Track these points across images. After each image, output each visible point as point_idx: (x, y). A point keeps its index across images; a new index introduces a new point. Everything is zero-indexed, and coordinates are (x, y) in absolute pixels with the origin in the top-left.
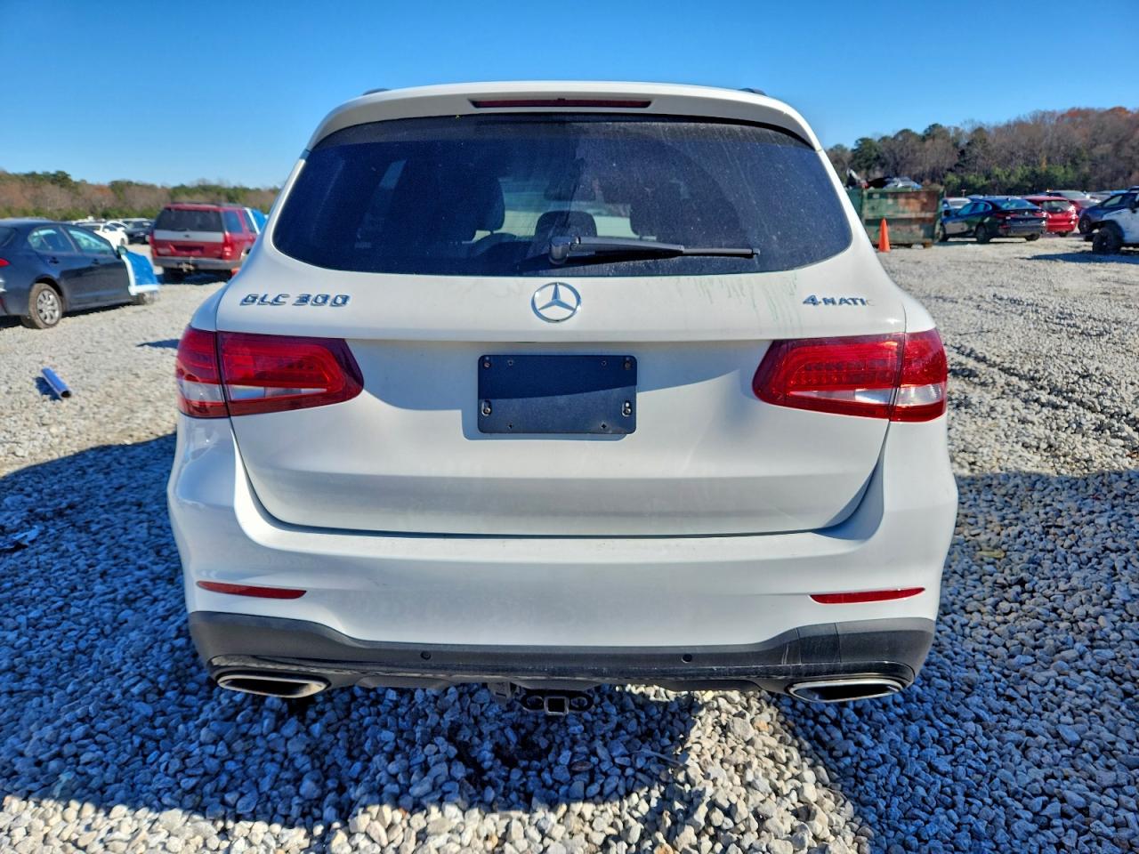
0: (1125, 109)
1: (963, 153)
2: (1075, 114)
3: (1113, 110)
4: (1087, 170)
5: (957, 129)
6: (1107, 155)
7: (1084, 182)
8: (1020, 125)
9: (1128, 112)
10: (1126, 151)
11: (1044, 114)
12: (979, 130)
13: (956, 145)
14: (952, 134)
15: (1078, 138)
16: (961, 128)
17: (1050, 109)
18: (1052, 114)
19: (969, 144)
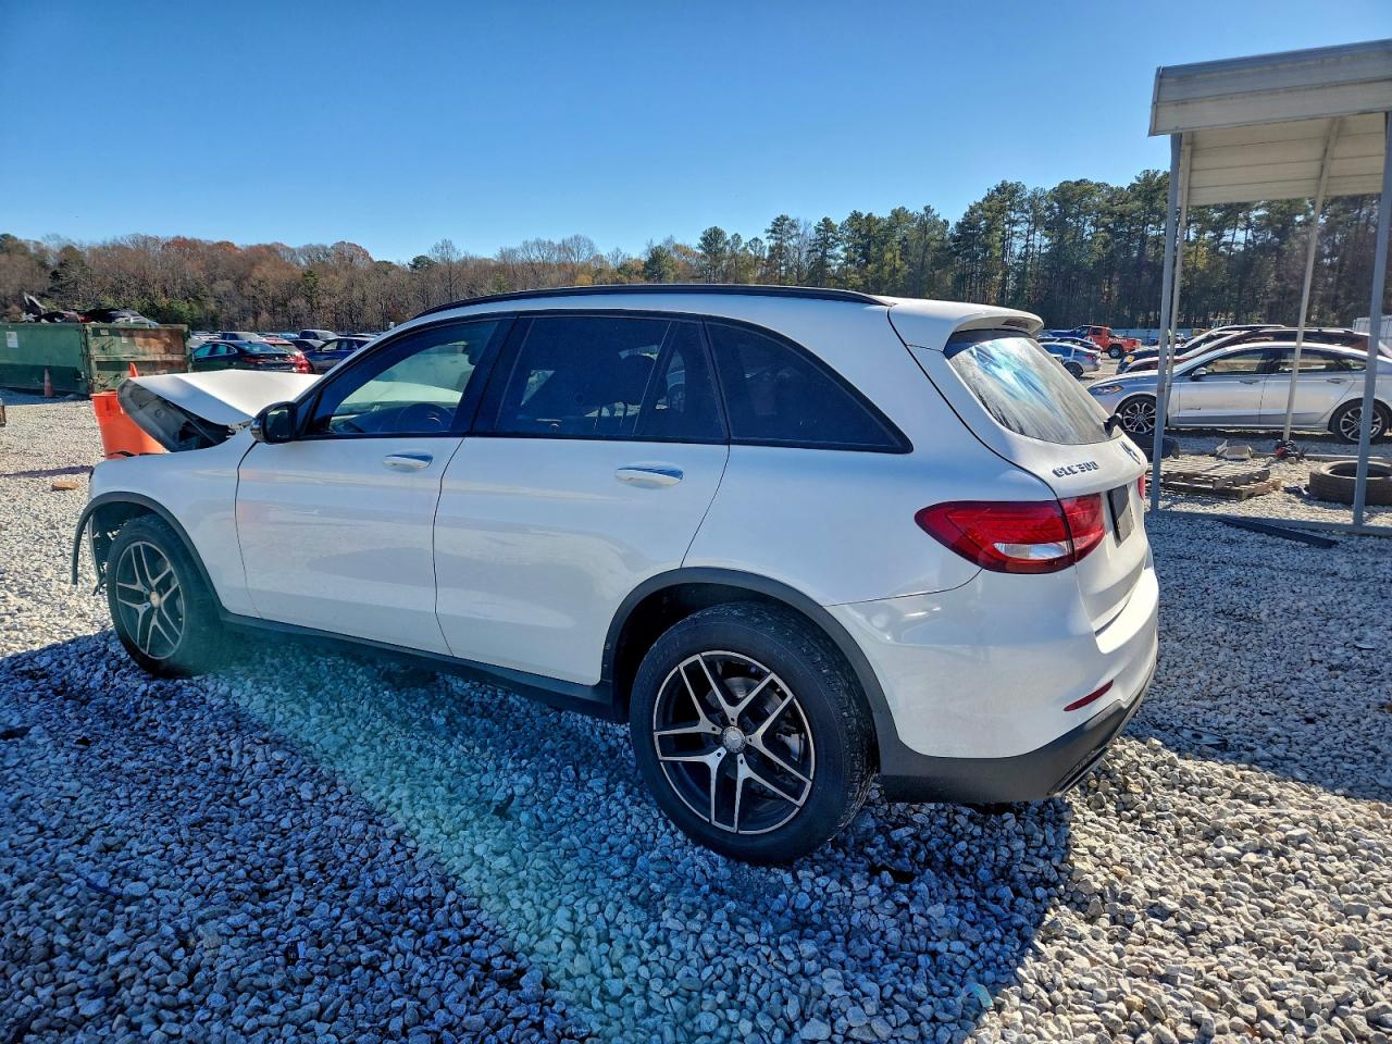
0: (233, 245)
1: (55, 275)
2: (181, 244)
3: (220, 244)
4: (212, 307)
5: (37, 243)
6: (229, 291)
7: (212, 319)
8: (118, 248)
9: (236, 249)
10: (249, 290)
11: (146, 240)
12: (69, 250)
13: (43, 265)
14: (32, 251)
15: (193, 270)
16: (45, 244)
17: (152, 234)
18: (156, 241)
19: (61, 265)
